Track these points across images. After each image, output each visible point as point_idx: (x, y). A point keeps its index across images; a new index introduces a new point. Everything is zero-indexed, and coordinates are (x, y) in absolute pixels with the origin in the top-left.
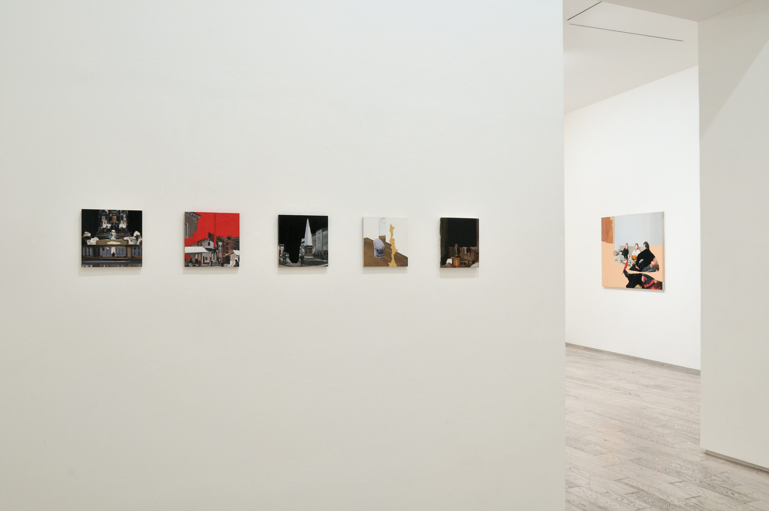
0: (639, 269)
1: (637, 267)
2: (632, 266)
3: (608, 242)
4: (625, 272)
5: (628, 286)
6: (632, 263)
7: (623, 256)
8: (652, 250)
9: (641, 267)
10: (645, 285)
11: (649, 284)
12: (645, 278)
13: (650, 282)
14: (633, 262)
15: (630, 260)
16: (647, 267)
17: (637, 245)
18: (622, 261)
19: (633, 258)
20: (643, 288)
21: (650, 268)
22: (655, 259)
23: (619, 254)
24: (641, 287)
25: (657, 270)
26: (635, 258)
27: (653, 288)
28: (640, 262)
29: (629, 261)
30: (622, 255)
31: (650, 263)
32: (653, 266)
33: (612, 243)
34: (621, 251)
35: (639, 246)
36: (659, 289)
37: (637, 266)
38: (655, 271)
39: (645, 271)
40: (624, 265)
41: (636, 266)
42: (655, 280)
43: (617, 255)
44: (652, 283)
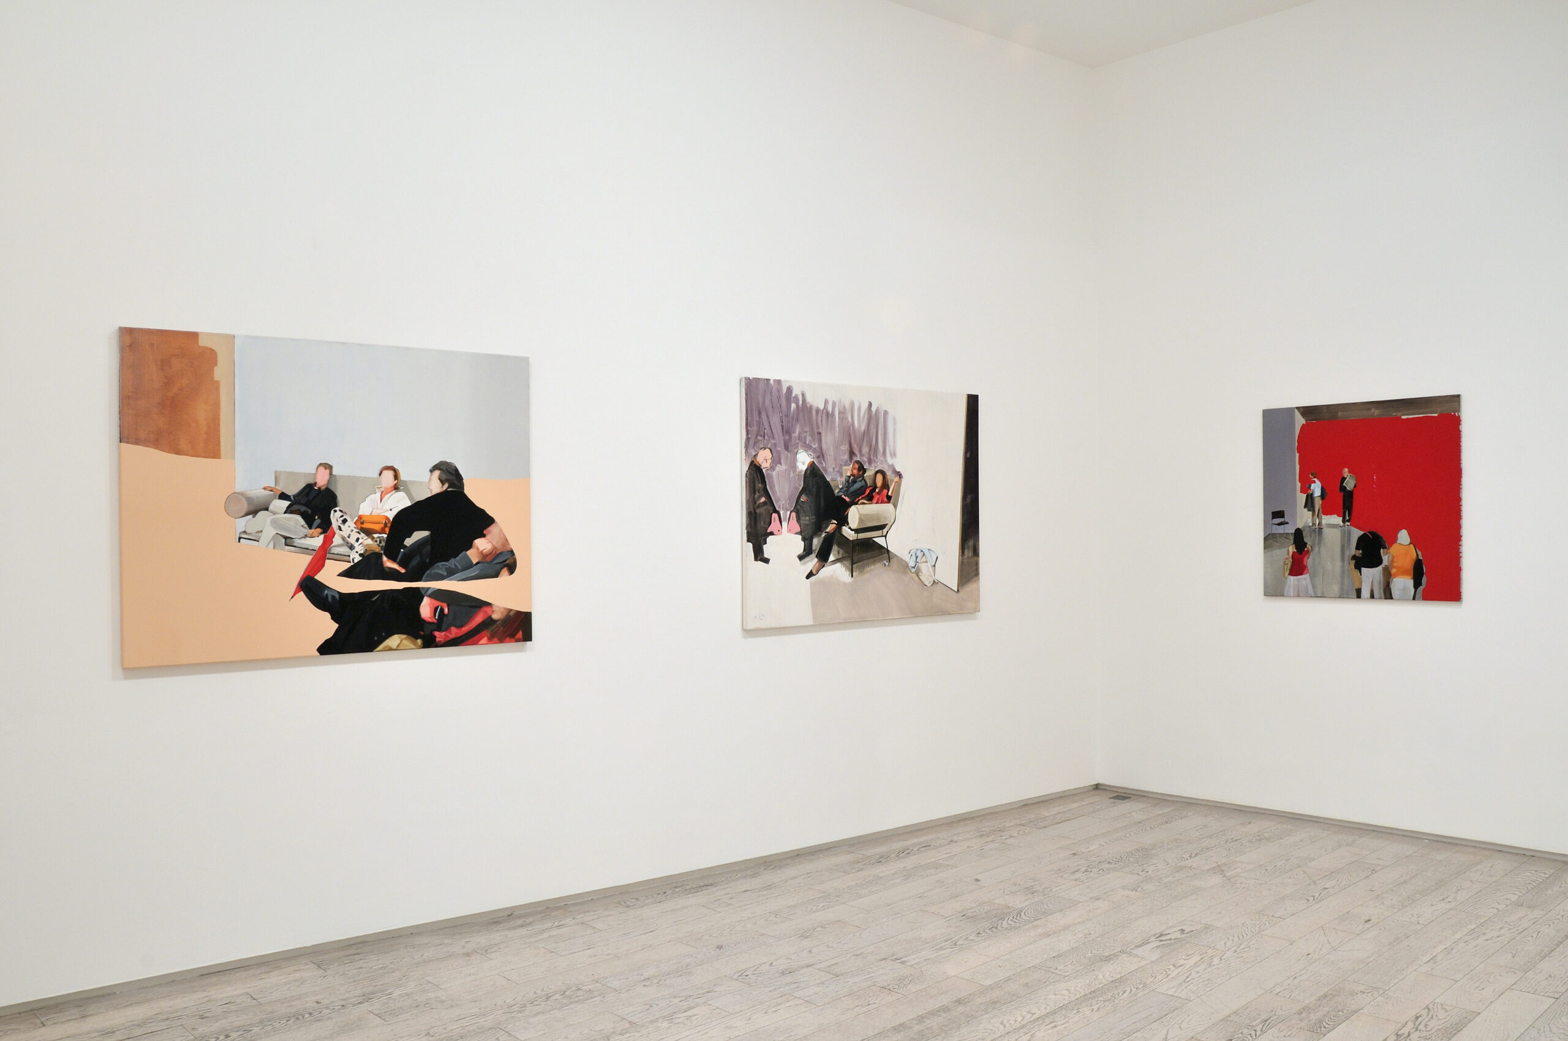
0: (403, 571)
1: (389, 564)
2: (358, 559)
3: (178, 452)
4: (311, 588)
5: (327, 648)
6: (360, 549)
7: (299, 518)
9: (414, 562)
10: (437, 634)
11: (460, 627)
12: (437, 603)
13: (469, 618)
14: (369, 541)
15: (345, 533)
16: (452, 563)
17: (389, 474)
18: (286, 538)
19: (366, 526)
20: (429, 642)
21: (470, 565)
22: (493, 530)
23: (267, 509)
24: (415, 644)
25: (505, 571)
26: (377, 527)
27: (484, 640)
28: (408, 542)
29: (337, 540)
30: (289, 510)
31: (469, 546)
32: (484, 556)
33: (215, 454)
34: (283, 496)
35: (403, 477)
36: (518, 640)
37: (393, 558)
38: (496, 575)
39: (441, 578)
40: (306, 560)
41: (385, 559)
42: (494, 608)
43: (254, 512)
44: (479, 619)
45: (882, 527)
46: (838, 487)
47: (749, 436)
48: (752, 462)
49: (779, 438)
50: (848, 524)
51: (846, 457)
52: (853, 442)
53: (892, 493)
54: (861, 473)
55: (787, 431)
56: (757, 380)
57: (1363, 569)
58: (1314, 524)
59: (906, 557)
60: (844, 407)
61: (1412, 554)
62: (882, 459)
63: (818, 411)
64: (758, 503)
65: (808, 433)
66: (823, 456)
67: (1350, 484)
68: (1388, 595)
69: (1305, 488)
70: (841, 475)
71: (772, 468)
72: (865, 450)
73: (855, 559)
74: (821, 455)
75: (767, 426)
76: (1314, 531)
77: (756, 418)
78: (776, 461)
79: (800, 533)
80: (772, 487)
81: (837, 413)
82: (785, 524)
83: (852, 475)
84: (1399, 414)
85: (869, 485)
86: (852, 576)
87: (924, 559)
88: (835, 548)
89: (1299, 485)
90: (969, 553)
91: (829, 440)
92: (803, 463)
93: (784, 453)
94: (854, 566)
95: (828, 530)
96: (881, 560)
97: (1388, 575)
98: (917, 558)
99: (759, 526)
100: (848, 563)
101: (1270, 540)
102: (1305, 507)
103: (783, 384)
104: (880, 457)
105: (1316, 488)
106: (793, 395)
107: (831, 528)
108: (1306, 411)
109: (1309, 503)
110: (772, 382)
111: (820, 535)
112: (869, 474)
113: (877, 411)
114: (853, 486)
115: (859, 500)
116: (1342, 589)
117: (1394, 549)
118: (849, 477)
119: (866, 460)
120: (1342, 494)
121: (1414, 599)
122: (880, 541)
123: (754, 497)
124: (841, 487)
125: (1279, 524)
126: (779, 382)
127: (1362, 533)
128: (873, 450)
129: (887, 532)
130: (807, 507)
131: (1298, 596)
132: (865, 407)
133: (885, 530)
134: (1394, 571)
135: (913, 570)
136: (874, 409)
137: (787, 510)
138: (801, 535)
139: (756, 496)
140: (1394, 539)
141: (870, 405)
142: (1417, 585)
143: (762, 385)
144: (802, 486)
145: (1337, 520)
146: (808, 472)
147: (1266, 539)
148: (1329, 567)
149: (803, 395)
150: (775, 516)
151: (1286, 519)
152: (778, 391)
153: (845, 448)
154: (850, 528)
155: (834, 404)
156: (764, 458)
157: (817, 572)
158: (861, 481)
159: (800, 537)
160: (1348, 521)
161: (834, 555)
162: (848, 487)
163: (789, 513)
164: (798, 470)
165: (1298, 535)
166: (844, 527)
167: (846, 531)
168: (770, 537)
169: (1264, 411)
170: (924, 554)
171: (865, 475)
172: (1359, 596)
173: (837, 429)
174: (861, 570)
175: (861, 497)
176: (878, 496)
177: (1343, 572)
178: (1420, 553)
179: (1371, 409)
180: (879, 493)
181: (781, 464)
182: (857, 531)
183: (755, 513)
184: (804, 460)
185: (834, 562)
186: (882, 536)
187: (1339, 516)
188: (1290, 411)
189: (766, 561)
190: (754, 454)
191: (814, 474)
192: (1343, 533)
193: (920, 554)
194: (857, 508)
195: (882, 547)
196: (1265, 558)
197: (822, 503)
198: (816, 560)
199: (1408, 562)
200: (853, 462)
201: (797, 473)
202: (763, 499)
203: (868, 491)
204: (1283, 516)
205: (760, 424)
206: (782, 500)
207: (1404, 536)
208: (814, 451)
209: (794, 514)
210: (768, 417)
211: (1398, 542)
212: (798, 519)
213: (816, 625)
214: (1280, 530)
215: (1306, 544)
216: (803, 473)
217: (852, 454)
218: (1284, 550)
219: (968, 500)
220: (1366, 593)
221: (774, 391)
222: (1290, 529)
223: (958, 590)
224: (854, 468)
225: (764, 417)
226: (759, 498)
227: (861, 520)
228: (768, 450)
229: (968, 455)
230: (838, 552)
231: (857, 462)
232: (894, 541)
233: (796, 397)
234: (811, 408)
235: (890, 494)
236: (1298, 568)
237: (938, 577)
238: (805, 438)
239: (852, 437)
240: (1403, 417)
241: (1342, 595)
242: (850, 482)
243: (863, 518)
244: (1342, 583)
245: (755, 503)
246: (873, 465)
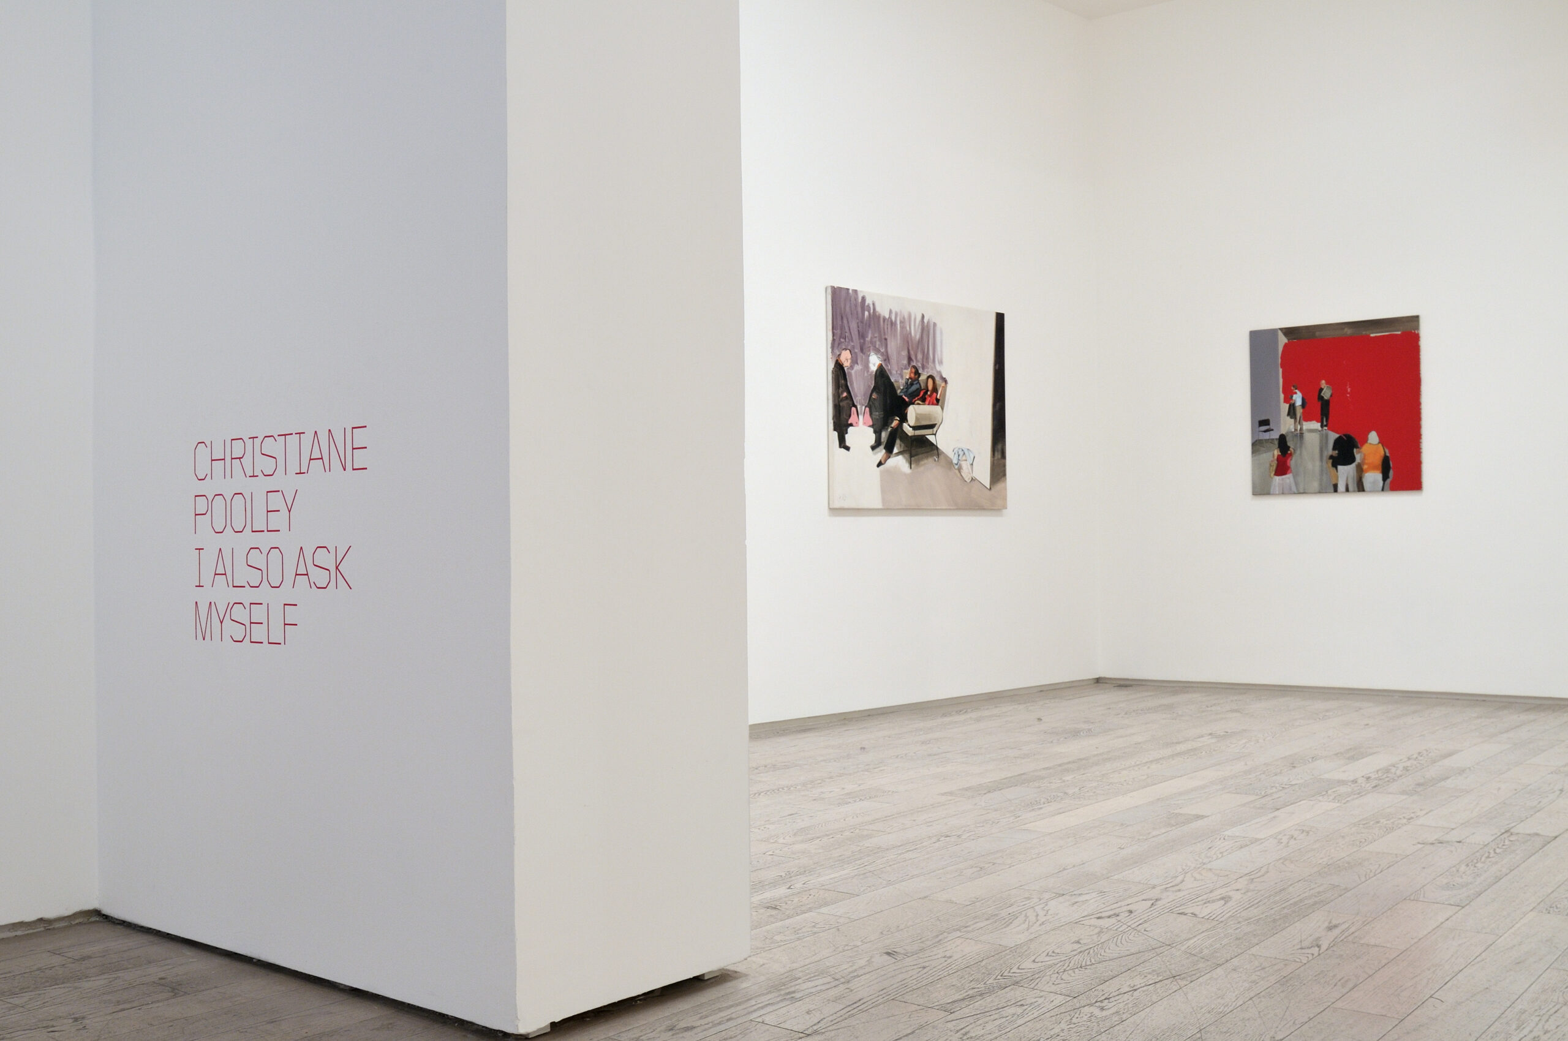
45: (932, 426)
46: (899, 388)
47: (835, 338)
48: (837, 361)
49: (856, 341)
50: (907, 421)
51: (905, 362)
52: (910, 348)
53: (940, 396)
54: (917, 376)
55: (862, 336)
56: (840, 289)
57: (1340, 467)
58: (1296, 430)
59: (951, 455)
60: (904, 318)
61: (1381, 451)
62: (932, 365)
63: (884, 319)
64: (841, 397)
65: (877, 339)
66: (889, 360)
67: (1327, 393)
68: (1361, 488)
69: (1288, 398)
70: (902, 377)
71: (852, 367)
72: (920, 356)
73: (913, 452)
74: (887, 358)
75: (847, 330)
76: (1296, 435)
77: (839, 322)
78: (854, 361)
79: (872, 426)
80: (852, 384)
81: (898, 322)
82: (861, 417)
83: (910, 378)
84: (1368, 333)
85: (922, 388)
86: (911, 468)
87: (964, 458)
88: (898, 442)
89: (1282, 396)
90: (998, 455)
91: (894, 345)
92: (874, 365)
93: (860, 355)
94: (913, 459)
95: (892, 426)
96: (932, 456)
97: (1360, 471)
98: (959, 456)
99: (842, 417)
100: (907, 456)
101: (1257, 446)
102: (1289, 414)
103: (859, 293)
104: (931, 364)
105: (1298, 399)
106: (866, 304)
107: (895, 423)
108: (1289, 332)
109: (1292, 412)
110: (851, 291)
111: (887, 429)
112: (923, 378)
113: (928, 322)
114: (910, 388)
115: (915, 401)
116: (1321, 485)
117: (1365, 448)
118: (908, 380)
119: (920, 365)
120: (1320, 403)
121: (1383, 490)
122: (931, 438)
123: (838, 393)
124: (902, 388)
125: (1265, 431)
126: (855, 291)
127: (1337, 436)
128: (926, 357)
129: (937, 431)
130: (877, 404)
131: (1283, 493)
132: (919, 318)
133: (935, 429)
134: (1365, 467)
135: (956, 467)
136: (926, 321)
137: (863, 405)
138: (873, 427)
139: (840, 391)
140: (1365, 440)
141: (923, 317)
142: (1385, 477)
143: (843, 293)
144: (873, 385)
145: (1316, 425)
146: (878, 372)
147: (1254, 444)
148: (1310, 466)
149: (874, 304)
150: (853, 409)
151: (1272, 426)
152: (855, 300)
153: (904, 353)
154: (909, 425)
155: (896, 314)
156: (846, 358)
157: (886, 461)
158: (916, 384)
159: (871, 430)
160: (1326, 426)
161: (897, 448)
162: (907, 388)
163: (864, 407)
164: (870, 371)
165: (1282, 439)
166: (904, 424)
168: (850, 427)
169: (1251, 332)
170: (964, 454)
171: (920, 379)
172: (1336, 490)
173: (899, 337)
174: (918, 462)
175: (916, 398)
176: (929, 398)
177: (1322, 471)
178: (1387, 451)
179: (1344, 329)
180: (930, 396)
181: (857, 364)
182: (915, 428)
183: (839, 405)
184: (875, 362)
185: (898, 454)
186: (933, 434)
187: (1318, 422)
188: (1273, 332)
189: (848, 449)
190: (838, 353)
191: (882, 375)
192: (1321, 436)
193: (961, 453)
194: (914, 408)
195: (932, 444)
196: (1253, 461)
197: (888, 402)
198: (884, 451)
199: (1377, 459)
200: (911, 366)
201: (869, 373)
202: (845, 394)
203: (922, 393)
204: (1269, 424)
205: (842, 328)
206: (858, 395)
207: (1373, 437)
208: (882, 354)
209: (867, 409)
210: (848, 323)
211: (1369, 442)
212: (871, 414)
213: (884, 509)
214: (1267, 436)
215: (1289, 447)
216: (874, 373)
217: (910, 359)
218: (1270, 454)
219: (998, 405)
220: (1341, 487)
221: (853, 299)
222: (1275, 435)
223: (990, 488)
224: (911, 372)
225: (845, 321)
226: (842, 393)
227: (917, 419)
228: (848, 351)
229: (997, 368)
230: (900, 445)
231: (914, 367)
232: (941, 439)
233: (868, 306)
234: (879, 317)
235: (938, 397)
236: (1282, 468)
237: (975, 475)
238: (875, 342)
239: (910, 344)
240: (1372, 335)
241: (1322, 491)
242: (910, 383)
243: (918, 416)
244: (1321, 480)
245: (839, 397)
246: (926, 370)
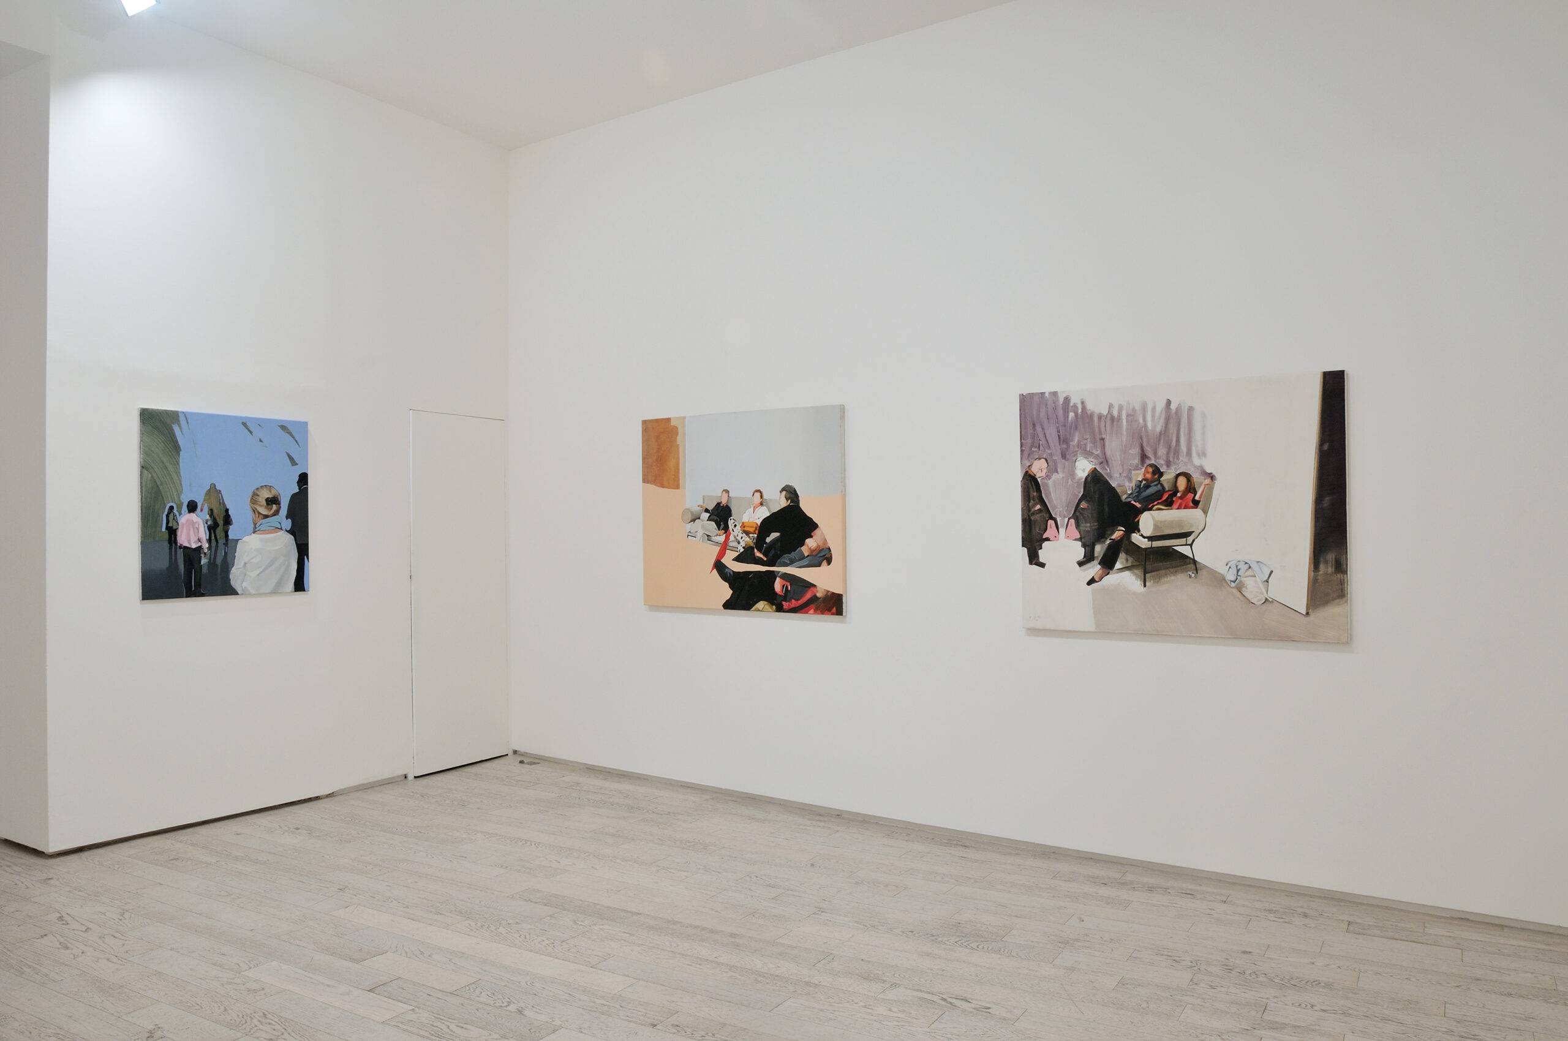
0: (765, 559)
1: (758, 554)
2: (742, 550)
3: (663, 486)
4: (719, 566)
5: (729, 605)
6: (743, 544)
7: (713, 523)
8: (807, 507)
10: (784, 603)
11: (797, 600)
12: (784, 582)
13: (803, 594)
14: (748, 539)
15: (735, 533)
16: (793, 555)
17: (758, 495)
18: (708, 536)
19: (746, 529)
20: (780, 609)
21: (803, 557)
22: (817, 533)
23: (699, 518)
24: (772, 608)
25: (825, 563)
26: (752, 530)
27: (812, 611)
28: (768, 540)
29: (732, 538)
30: (709, 519)
31: (803, 544)
32: (812, 551)
33: (677, 487)
34: (707, 511)
35: (765, 497)
36: (833, 614)
37: (760, 551)
38: (819, 565)
39: (786, 565)
40: (717, 549)
41: (756, 550)
42: (818, 589)
43: (693, 520)
44: (808, 596)
45: (1186, 535)
46: (1125, 492)
47: (1023, 448)
48: (1027, 472)
49: (1055, 447)
50: (1139, 531)
51: (1137, 461)
52: (1145, 444)
53: (1200, 497)
54: (1156, 476)
55: (1064, 440)
56: (1031, 395)
59: (1222, 569)
60: (1134, 410)
62: (1185, 460)
63: (1100, 417)
64: (1033, 510)
65: (1089, 440)
66: (1107, 462)
70: (1130, 480)
71: (1048, 477)
72: (1162, 451)
73: (1149, 567)
74: (1105, 461)
75: (1042, 437)
77: (1030, 430)
78: (1052, 469)
79: (1080, 539)
80: (1048, 495)
81: (1124, 417)
82: (1062, 530)
83: (1145, 480)
85: (1167, 489)
86: (1145, 586)
87: (1250, 572)
88: (1122, 556)
90: (1326, 569)
91: (1113, 447)
92: (1084, 470)
93: (1061, 462)
94: (1148, 575)
95: (1113, 537)
96: (1187, 570)
98: (1238, 571)
99: (1033, 532)
100: (1139, 572)
103: (1059, 394)
104: (1183, 458)
106: (1071, 404)
107: (1118, 534)
110: (1047, 395)
111: (1104, 542)
112: (1167, 477)
113: (1178, 409)
114: (1145, 491)
115: (1153, 506)
118: (1141, 482)
119: (1162, 462)
122: (1185, 550)
123: (1028, 505)
124: (1129, 492)
126: (1055, 394)
128: (1174, 451)
129: (1193, 541)
130: (1087, 514)
132: (1161, 405)
133: (1190, 539)
135: (1233, 585)
136: (1173, 407)
137: (1065, 517)
138: (1081, 541)
139: (1031, 504)
141: (1169, 402)
143: (1036, 399)
144: (1082, 493)
146: (1089, 479)
149: (1083, 403)
150: (1051, 523)
152: (1054, 403)
153: (1135, 451)
154: (1142, 535)
155: (1121, 408)
156: (1039, 469)
157: (1101, 579)
158: (1156, 485)
159: (1080, 543)
161: (1122, 563)
162: (1139, 492)
163: (1067, 519)
164: (1077, 478)
166: (1134, 535)
167: (1136, 538)
168: (1046, 542)
170: (1250, 567)
171: (1161, 479)
173: (1125, 433)
174: (1158, 579)
175: (1156, 503)
176: (1180, 501)
180: (1181, 498)
181: (1057, 472)
182: (1151, 539)
183: (1030, 520)
184: (1083, 468)
185: (1121, 570)
186: (1186, 545)
189: (1042, 565)
190: (1028, 464)
191: (1096, 481)
193: (1243, 567)
194: (1151, 514)
195: (1187, 557)
197: (1107, 509)
198: (1099, 567)
200: (1145, 465)
201: (1076, 480)
202: (1038, 507)
203: (1166, 496)
205: (1034, 436)
206: (1059, 507)
208: (1097, 457)
209: (1072, 521)
210: (1043, 429)
212: (1078, 526)
213: (1095, 632)
216: (1084, 480)
217: (1144, 457)
219: (1327, 501)
221: (1050, 403)
223: (1308, 614)
224: (1146, 472)
225: (1039, 429)
226: (1034, 506)
227: (1156, 527)
228: (1043, 460)
229: (1326, 447)
230: (1127, 560)
231: (1151, 465)
232: (1201, 550)
233: (1075, 406)
234: (1092, 415)
235: (1197, 498)
237: (1272, 594)
238: (1085, 445)
239: (1144, 440)
242: (1140, 488)
243: (1159, 524)
245: (1030, 510)
246: (1173, 468)
